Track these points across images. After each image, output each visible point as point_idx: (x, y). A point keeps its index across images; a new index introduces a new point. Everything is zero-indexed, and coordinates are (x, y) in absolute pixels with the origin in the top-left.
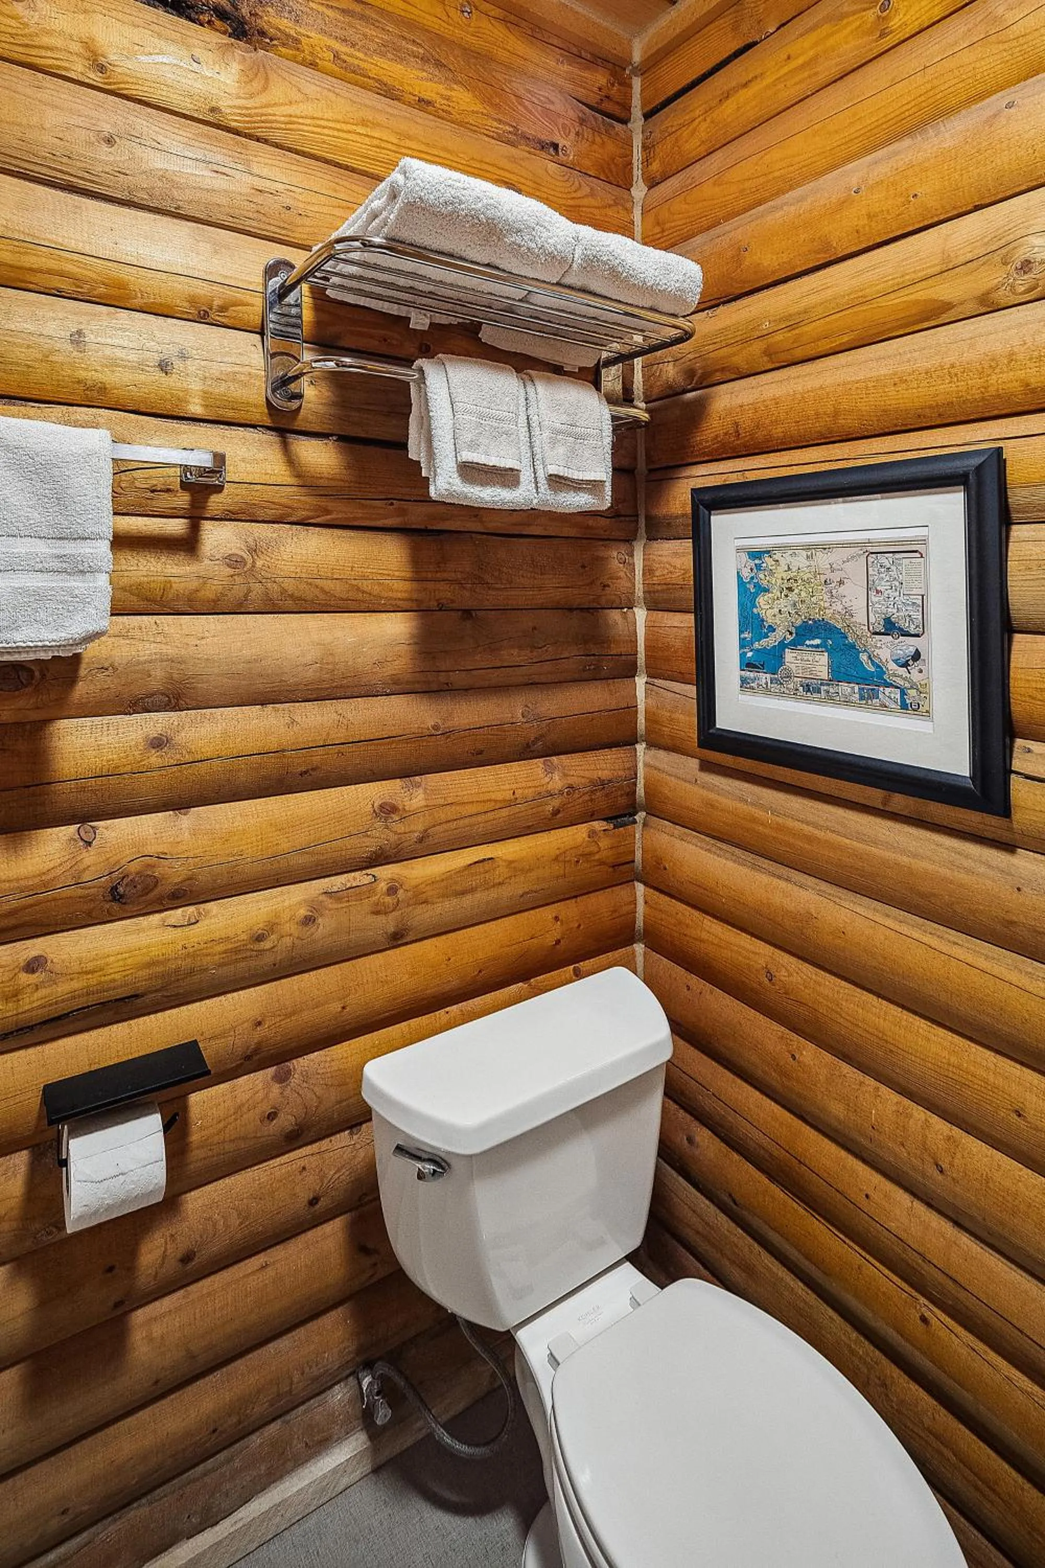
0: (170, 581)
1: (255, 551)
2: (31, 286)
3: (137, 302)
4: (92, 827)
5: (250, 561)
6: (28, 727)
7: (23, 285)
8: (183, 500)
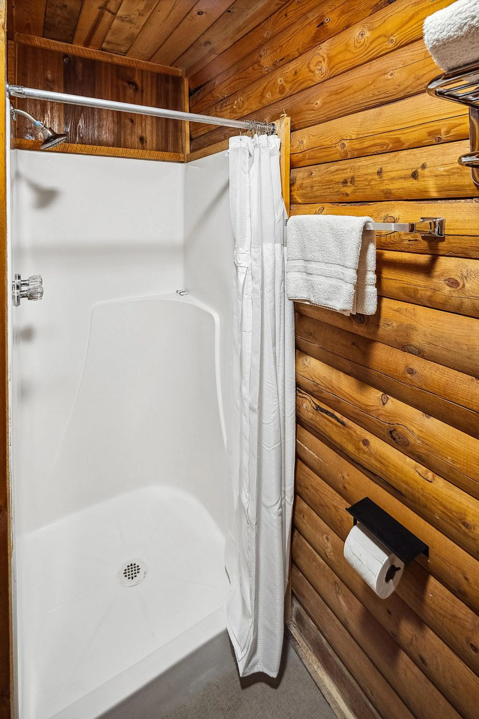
0: (417, 289)
1: (466, 278)
2: (369, 154)
3: (406, 145)
4: (388, 398)
5: (461, 284)
6: (367, 340)
7: (366, 154)
8: (424, 245)
